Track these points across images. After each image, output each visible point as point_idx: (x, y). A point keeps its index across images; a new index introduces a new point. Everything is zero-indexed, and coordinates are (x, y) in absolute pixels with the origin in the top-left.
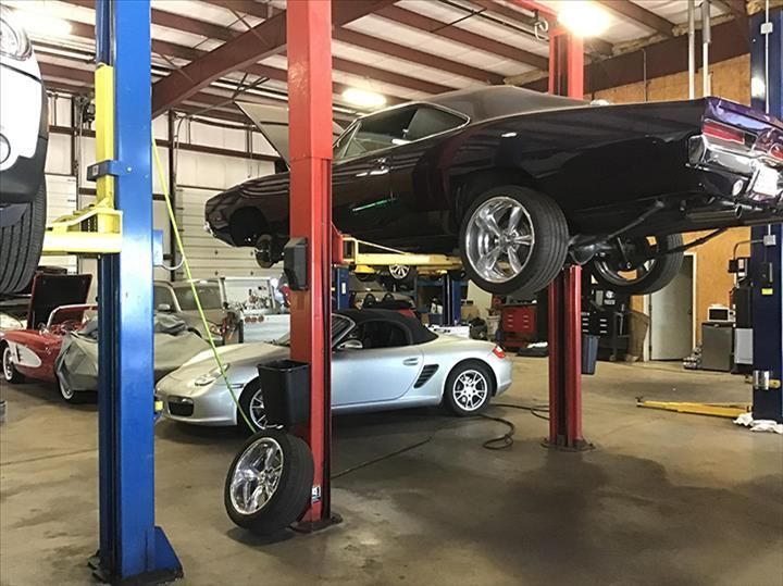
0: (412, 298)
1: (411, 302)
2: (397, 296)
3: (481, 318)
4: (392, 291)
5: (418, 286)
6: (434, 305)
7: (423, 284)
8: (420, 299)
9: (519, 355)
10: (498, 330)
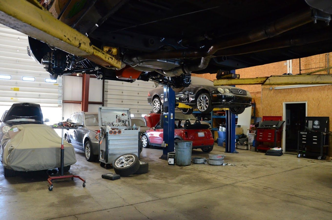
0: (210, 124)
1: (210, 125)
2: (202, 122)
3: (245, 134)
4: (201, 120)
5: (213, 118)
6: (221, 127)
7: (215, 117)
8: (214, 124)
9: (266, 155)
10: (255, 140)
